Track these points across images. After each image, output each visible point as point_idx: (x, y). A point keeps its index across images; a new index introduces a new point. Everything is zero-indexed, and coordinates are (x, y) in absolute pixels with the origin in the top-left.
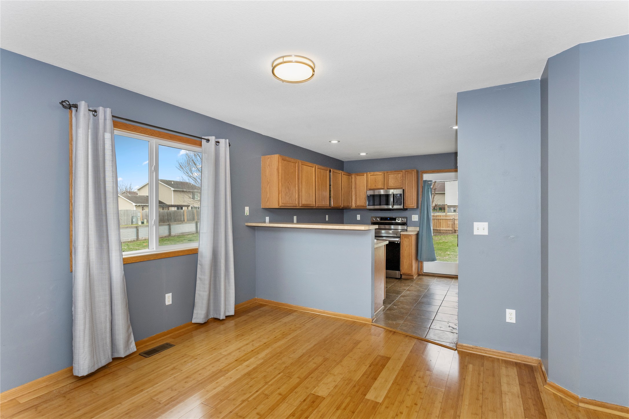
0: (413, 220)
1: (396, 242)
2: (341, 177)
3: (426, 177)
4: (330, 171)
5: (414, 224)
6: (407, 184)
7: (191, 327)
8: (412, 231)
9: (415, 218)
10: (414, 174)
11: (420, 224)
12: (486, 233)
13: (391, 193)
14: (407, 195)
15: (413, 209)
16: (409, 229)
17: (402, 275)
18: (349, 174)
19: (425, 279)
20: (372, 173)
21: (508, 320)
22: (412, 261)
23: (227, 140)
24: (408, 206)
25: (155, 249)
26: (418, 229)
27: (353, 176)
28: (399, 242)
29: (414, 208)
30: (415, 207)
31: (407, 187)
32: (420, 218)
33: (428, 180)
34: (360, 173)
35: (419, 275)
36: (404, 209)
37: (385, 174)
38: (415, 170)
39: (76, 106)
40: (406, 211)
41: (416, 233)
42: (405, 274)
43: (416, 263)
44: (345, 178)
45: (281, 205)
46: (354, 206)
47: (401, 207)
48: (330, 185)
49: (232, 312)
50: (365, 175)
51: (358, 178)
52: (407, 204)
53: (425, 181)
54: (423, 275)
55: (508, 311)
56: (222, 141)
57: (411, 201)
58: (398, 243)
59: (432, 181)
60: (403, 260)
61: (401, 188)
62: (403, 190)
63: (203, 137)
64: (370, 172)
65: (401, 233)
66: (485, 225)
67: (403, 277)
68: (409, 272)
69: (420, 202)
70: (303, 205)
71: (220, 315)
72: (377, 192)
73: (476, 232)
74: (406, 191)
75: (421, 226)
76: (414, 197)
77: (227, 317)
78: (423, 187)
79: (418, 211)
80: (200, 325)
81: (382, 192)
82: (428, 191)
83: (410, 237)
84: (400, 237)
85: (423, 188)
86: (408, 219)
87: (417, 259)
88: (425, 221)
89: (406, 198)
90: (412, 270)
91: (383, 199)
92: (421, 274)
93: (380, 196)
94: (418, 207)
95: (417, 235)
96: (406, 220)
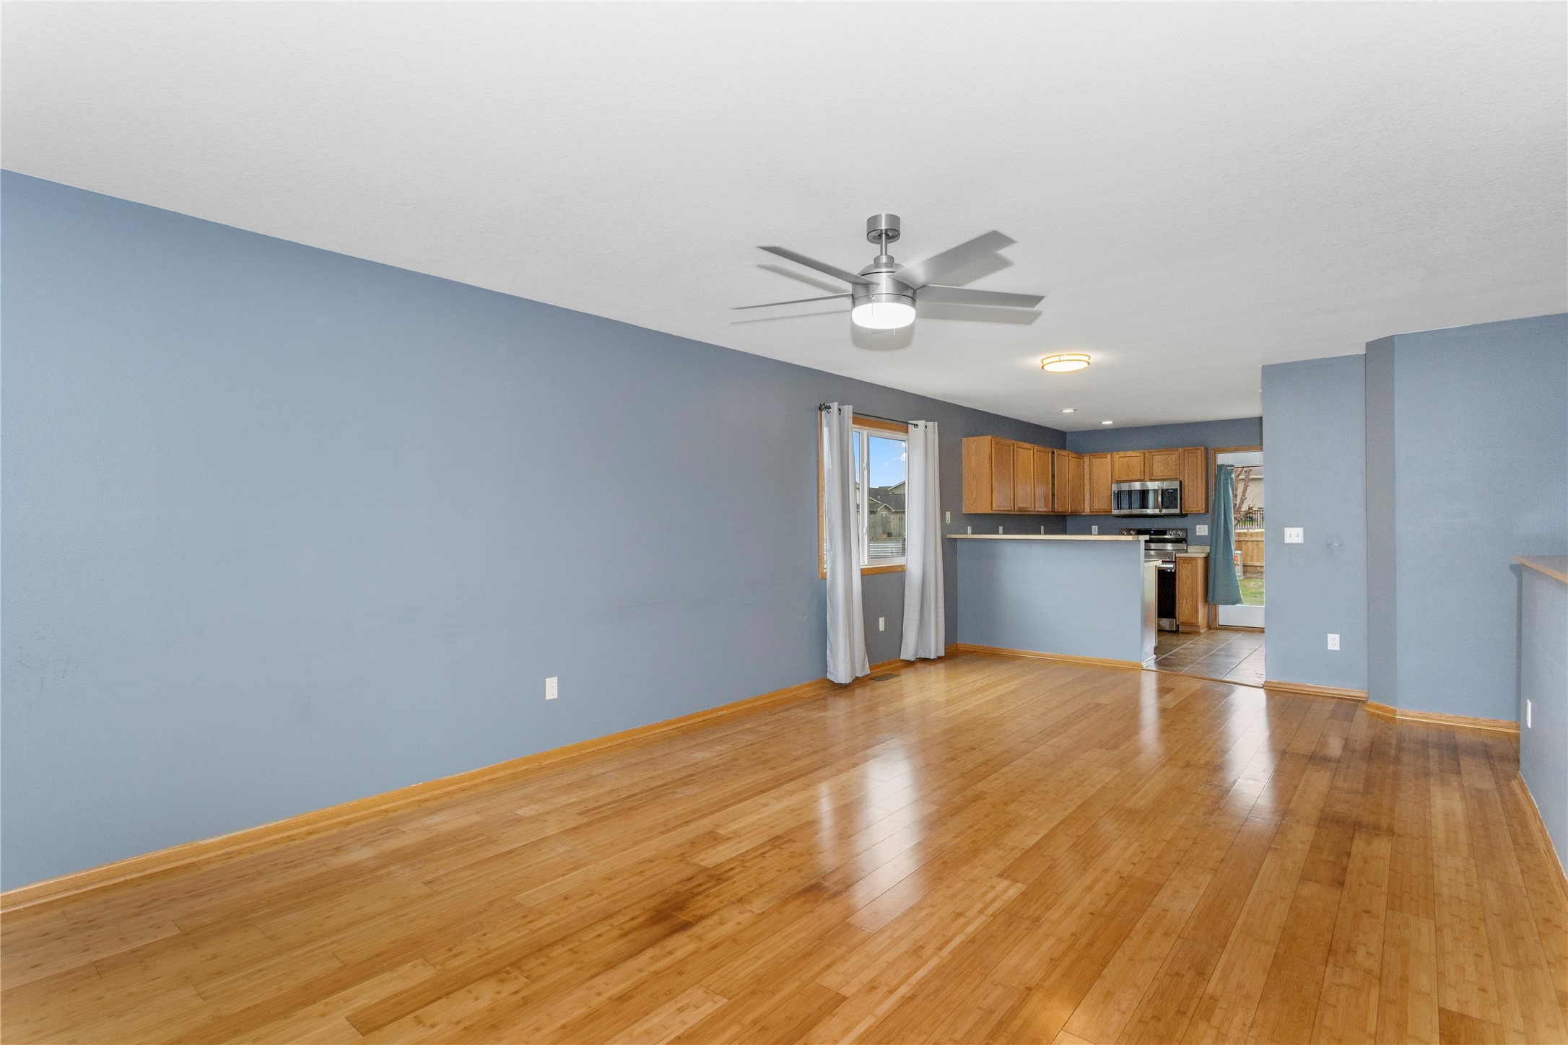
0: (1198, 534)
1: (1169, 571)
2: (1066, 461)
3: (1222, 459)
4: (1053, 453)
5: (1201, 541)
6: (1186, 471)
7: (900, 664)
8: (1196, 552)
9: (1202, 530)
10: (1200, 454)
11: (1212, 540)
12: (1300, 540)
13: (1150, 488)
14: (1187, 490)
15: (1198, 514)
16: (1191, 549)
17: (1178, 626)
18: (1080, 455)
19: (1222, 634)
20: (1122, 454)
21: (1330, 647)
22: (1197, 605)
23: (936, 423)
24: (1189, 509)
25: (866, 563)
26: (1207, 549)
27: (1086, 459)
28: (1173, 571)
29: (1201, 512)
30: (1203, 512)
31: (1186, 477)
32: (1211, 531)
33: (1227, 464)
34: (1098, 452)
35: (1209, 627)
36: (1182, 515)
37: (1147, 455)
38: (1202, 448)
39: (829, 408)
40: (1186, 518)
41: (1204, 555)
42: (1183, 624)
43: (1205, 609)
44: (1073, 462)
45: (996, 509)
46: (1089, 510)
47: (1177, 511)
48: (1053, 476)
49: (942, 653)
50: (1109, 456)
51: (1096, 462)
52: (1187, 506)
53: (1221, 467)
54: (1217, 629)
55: (1330, 636)
56: (930, 424)
57: (1195, 500)
58: (1171, 572)
59: (1233, 466)
60: (1181, 601)
61: (1176, 479)
62: (1181, 482)
63: (910, 422)
64: (1119, 450)
65: (1177, 555)
66: (1300, 531)
67: (1181, 629)
68: (1193, 621)
69: (1211, 502)
70: (1020, 509)
71: (930, 653)
72: (1125, 487)
73: (1288, 540)
74: (1186, 483)
75: (1214, 545)
76: (1200, 495)
77: (938, 657)
78: (1216, 476)
79: (1209, 517)
80: (909, 664)
81: (1137, 486)
82: (1227, 483)
83: (1194, 562)
84: (1175, 562)
85: (1217, 478)
86: (1189, 533)
87: (1206, 600)
88: (1220, 538)
89: (1186, 497)
90: (1198, 617)
91: (1136, 499)
92: (1213, 626)
93: (1130, 492)
94: (1207, 511)
95: (1207, 559)
96: (1185, 534)
